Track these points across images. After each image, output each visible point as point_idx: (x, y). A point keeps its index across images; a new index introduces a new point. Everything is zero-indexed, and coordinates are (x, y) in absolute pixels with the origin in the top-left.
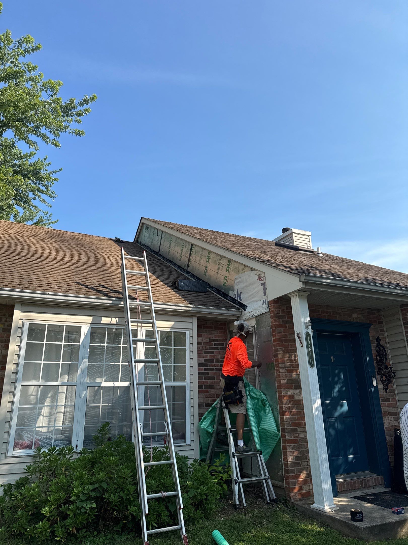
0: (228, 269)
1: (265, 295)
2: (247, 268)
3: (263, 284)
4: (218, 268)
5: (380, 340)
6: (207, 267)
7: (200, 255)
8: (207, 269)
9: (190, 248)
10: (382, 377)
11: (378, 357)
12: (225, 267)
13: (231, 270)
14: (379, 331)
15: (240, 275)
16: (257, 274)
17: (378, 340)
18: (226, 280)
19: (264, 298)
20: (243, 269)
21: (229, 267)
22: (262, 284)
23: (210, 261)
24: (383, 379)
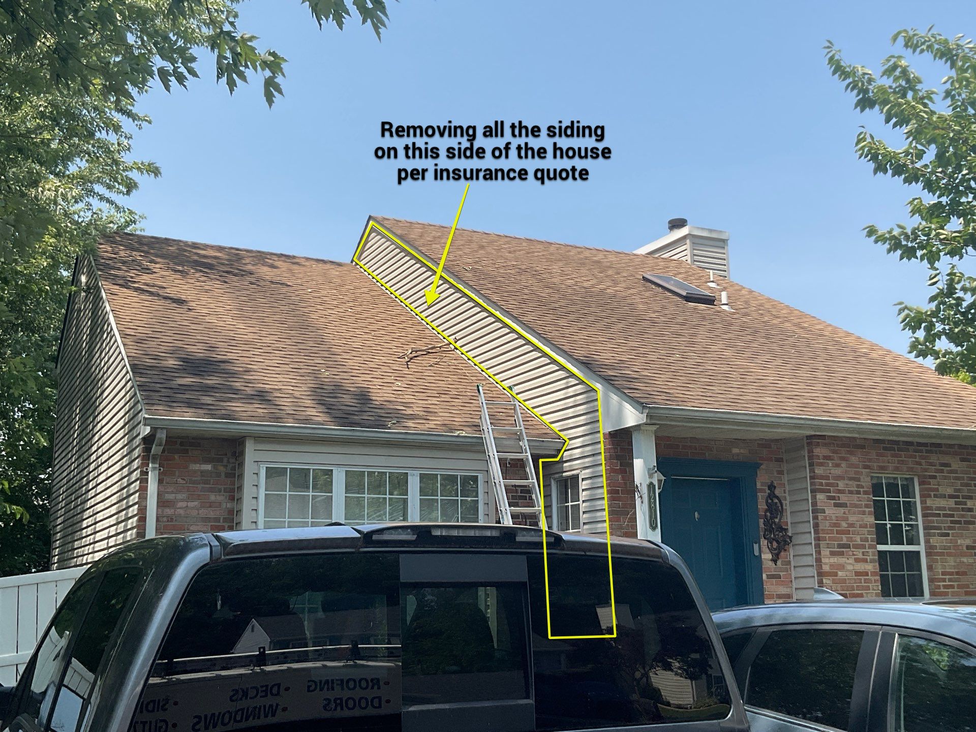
5: (775, 487)
10: (771, 543)
11: (768, 514)
14: (775, 474)
17: (772, 487)
24: (772, 546)
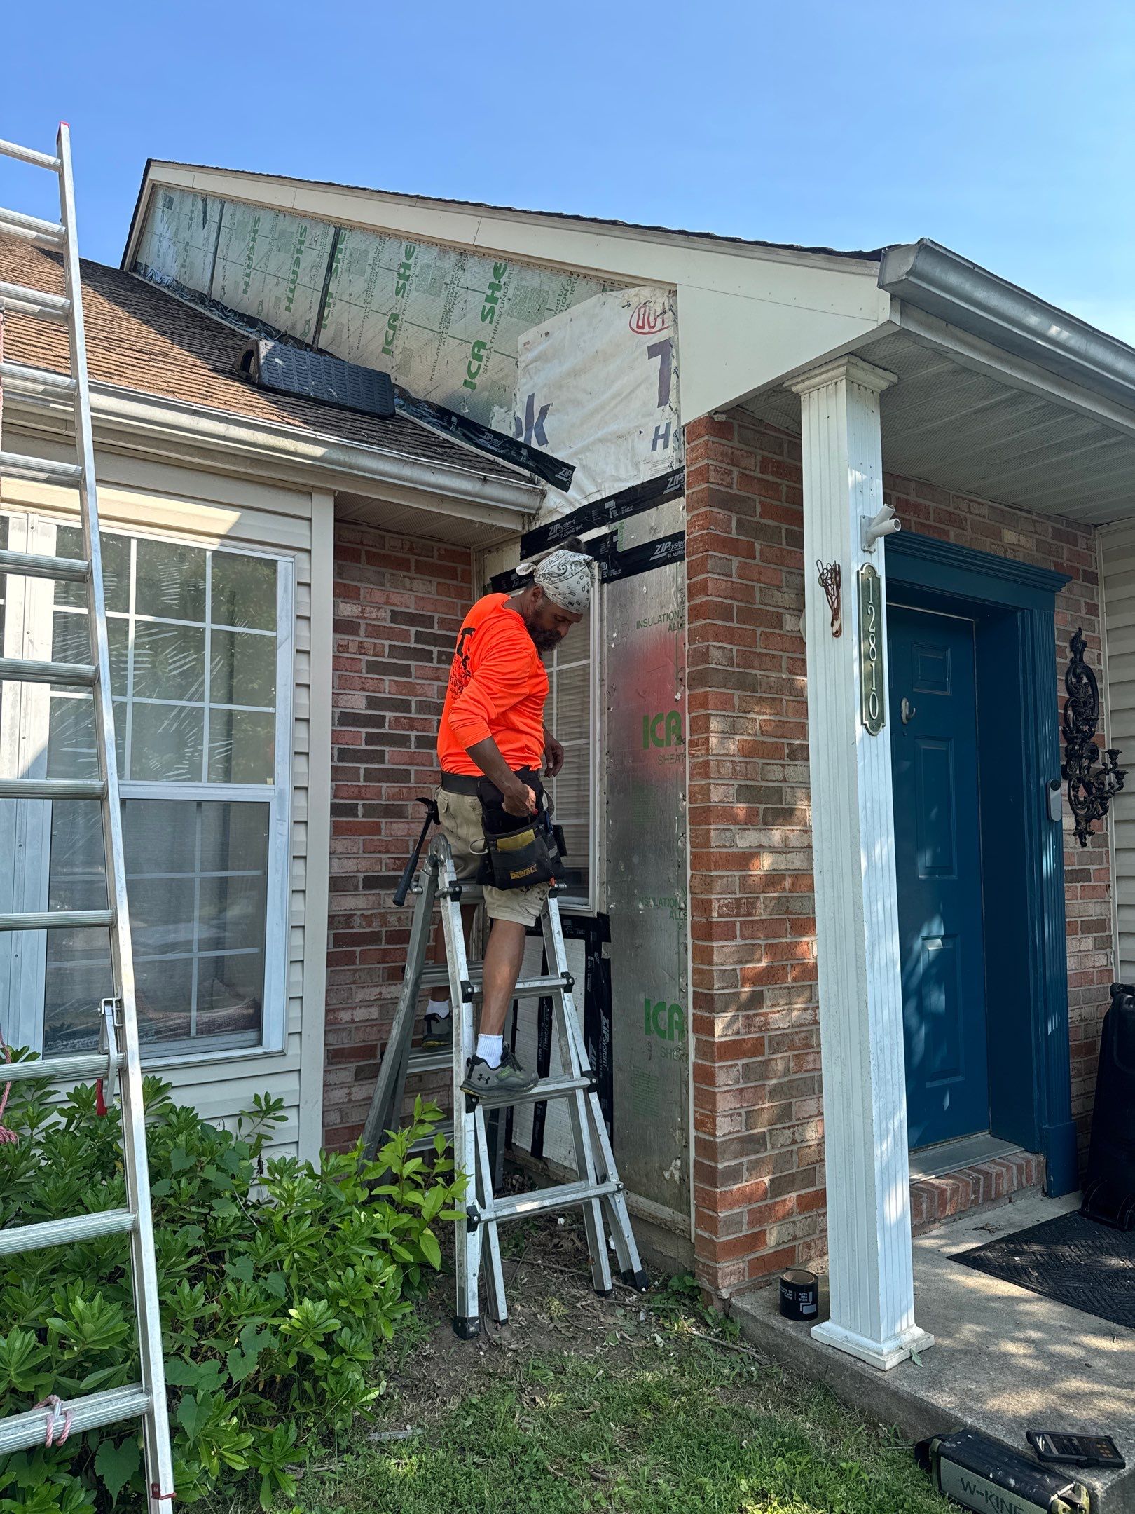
0: (488, 305)
1: (663, 400)
2: (581, 286)
3: (662, 350)
4: (447, 313)
5: (1085, 644)
6: (395, 317)
7: (369, 269)
8: (398, 323)
9: (328, 248)
10: (1076, 789)
11: (1070, 713)
12: (477, 302)
13: (507, 306)
14: (1084, 611)
15: (546, 326)
16: (634, 302)
17: (1078, 645)
18: (479, 358)
19: (662, 417)
20: (564, 293)
21: (497, 294)
22: (653, 351)
23: (411, 286)
